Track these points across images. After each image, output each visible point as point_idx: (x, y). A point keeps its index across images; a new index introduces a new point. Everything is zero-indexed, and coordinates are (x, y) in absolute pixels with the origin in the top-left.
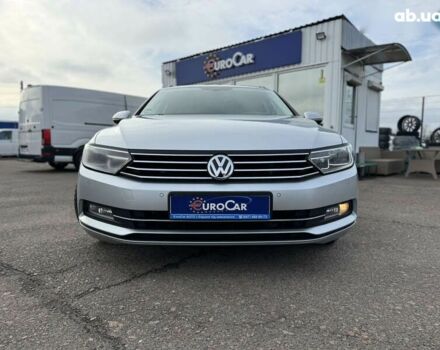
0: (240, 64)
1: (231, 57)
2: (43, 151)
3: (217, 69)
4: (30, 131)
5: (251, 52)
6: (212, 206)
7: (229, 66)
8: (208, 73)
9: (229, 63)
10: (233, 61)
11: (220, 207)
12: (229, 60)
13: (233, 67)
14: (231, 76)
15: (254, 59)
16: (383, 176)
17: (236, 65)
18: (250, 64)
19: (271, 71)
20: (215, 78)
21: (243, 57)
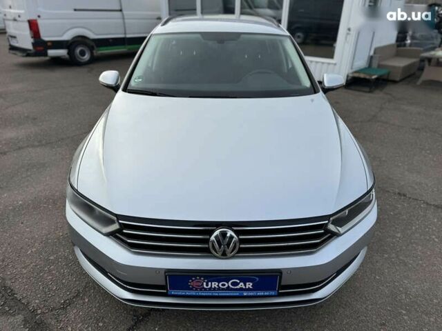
2: (34, 44)
4: (15, 20)
6: (215, 285)
11: (223, 285)
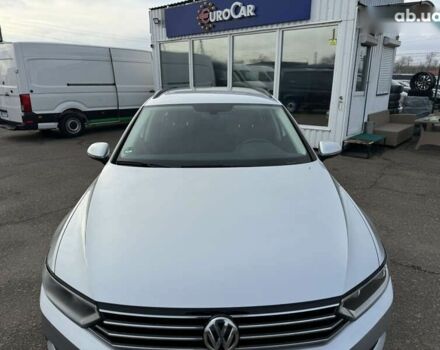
0: (239, 16)
1: (229, 8)
2: (24, 118)
3: (212, 21)
4: (7, 95)
5: (252, 4)
7: (226, 18)
8: (202, 24)
9: (227, 14)
10: (231, 12)
12: (226, 10)
13: (231, 18)
14: (229, 29)
15: (255, 11)
16: (392, 147)
17: (235, 17)
18: (250, 16)
19: (275, 27)
20: (210, 30)
21: (243, 8)
